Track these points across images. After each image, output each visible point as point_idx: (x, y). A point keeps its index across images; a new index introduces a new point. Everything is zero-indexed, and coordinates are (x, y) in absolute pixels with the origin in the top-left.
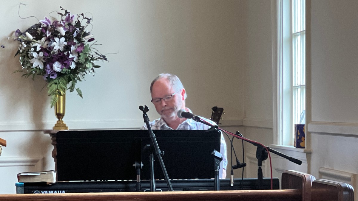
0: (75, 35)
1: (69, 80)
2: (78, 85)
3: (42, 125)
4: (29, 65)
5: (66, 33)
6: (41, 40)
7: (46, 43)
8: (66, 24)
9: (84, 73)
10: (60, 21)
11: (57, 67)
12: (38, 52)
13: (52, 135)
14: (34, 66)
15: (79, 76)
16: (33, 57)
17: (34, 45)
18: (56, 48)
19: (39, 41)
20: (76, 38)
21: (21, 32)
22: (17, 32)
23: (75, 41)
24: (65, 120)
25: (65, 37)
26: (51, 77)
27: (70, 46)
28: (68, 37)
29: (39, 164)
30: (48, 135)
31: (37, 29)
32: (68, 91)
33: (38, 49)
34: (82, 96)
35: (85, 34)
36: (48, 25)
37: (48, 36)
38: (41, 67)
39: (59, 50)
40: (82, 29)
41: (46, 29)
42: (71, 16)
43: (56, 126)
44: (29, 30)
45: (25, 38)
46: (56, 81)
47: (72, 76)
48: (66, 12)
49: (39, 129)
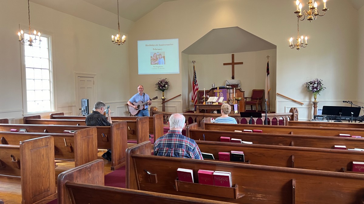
2: (319, 93)
3: (311, 101)
4: (309, 89)
7: (313, 85)
10: (316, 81)
11: (315, 90)
12: (311, 87)
15: (320, 91)
17: (310, 85)
18: (315, 86)
22: (307, 83)
24: (316, 100)
27: (318, 86)
28: (318, 84)
29: (310, 108)
30: (313, 103)
31: (311, 82)
32: (317, 94)
34: (320, 95)
35: (321, 83)
37: (313, 83)
38: (312, 90)
40: (320, 82)
41: (313, 82)
42: (318, 80)
44: (309, 83)
46: (315, 92)
47: (318, 91)
49: (310, 101)
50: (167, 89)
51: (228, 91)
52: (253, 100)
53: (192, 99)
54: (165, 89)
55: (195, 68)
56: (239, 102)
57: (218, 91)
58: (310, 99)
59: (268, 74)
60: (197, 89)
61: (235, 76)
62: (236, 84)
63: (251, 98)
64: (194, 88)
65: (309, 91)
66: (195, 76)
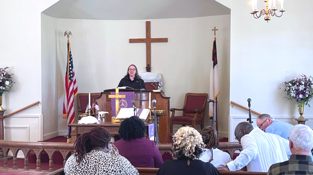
0: (308, 84)
1: (306, 101)
2: (309, 102)
3: (294, 117)
4: (290, 95)
5: (304, 83)
6: (295, 85)
7: (297, 87)
8: (305, 80)
9: (311, 98)
10: (302, 79)
11: (301, 96)
12: (294, 91)
13: (298, 121)
14: (292, 96)
15: (310, 100)
16: (291, 92)
17: (292, 88)
18: (301, 89)
19: (294, 86)
20: (308, 85)
21: (287, 82)
22: (285, 83)
23: (308, 87)
24: (303, 116)
25: (304, 85)
26: (299, 100)
27: (306, 88)
28: (305, 85)
30: (297, 121)
31: (292, 82)
32: (305, 105)
33: (294, 89)
34: (310, 107)
35: (312, 84)
36: (297, 80)
37: (298, 84)
38: (295, 96)
39: (302, 90)
40: (310, 82)
41: (296, 82)
42: (306, 77)
43: (300, 118)
44: (290, 82)
45: (288, 85)
46: (301, 101)
47: (306, 100)
48: (304, 76)
50: (8, 91)
51: (137, 96)
52: (187, 114)
53: (64, 112)
54: (4, 90)
55: (70, 46)
56: (158, 118)
57: (117, 96)
58: (292, 112)
59: (215, 63)
60: (75, 91)
61: (152, 66)
62: (155, 81)
63: (183, 110)
64: (68, 89)
65: (291, 98)
66: (71, 63)
